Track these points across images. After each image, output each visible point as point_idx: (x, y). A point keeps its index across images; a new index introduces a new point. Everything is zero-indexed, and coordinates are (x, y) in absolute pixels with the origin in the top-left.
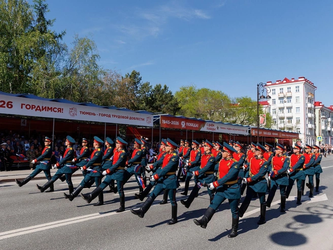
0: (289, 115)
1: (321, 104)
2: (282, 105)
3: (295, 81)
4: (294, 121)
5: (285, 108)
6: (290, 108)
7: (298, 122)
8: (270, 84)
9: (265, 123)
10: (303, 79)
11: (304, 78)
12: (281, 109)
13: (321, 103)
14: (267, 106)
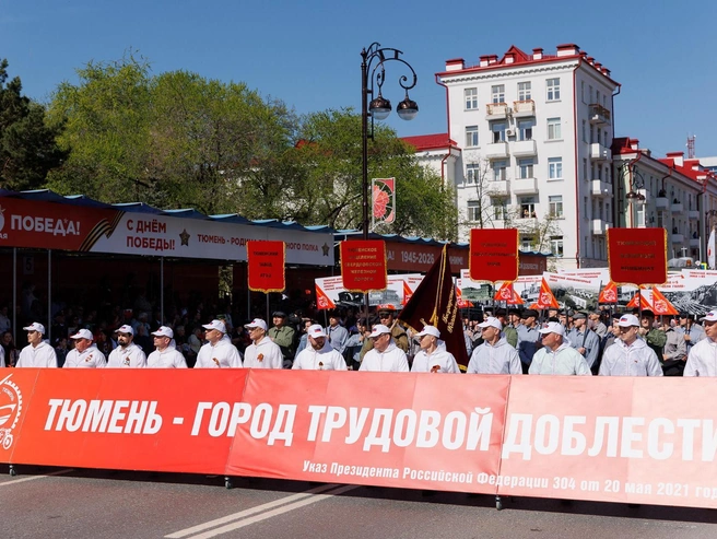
0: (526, 186)
1: (634, 147)
2: (499, 150)
3: (545, 60)
4: (541, 209)
5: (513, 161)
6: (527, 161)
7: (555, 211)
8: (458, 67)
9: (393, 213)
10: (572, 52)
11: (576, 47)
12: (499, 164)
13: (636, 142)
14: (446, 152)
